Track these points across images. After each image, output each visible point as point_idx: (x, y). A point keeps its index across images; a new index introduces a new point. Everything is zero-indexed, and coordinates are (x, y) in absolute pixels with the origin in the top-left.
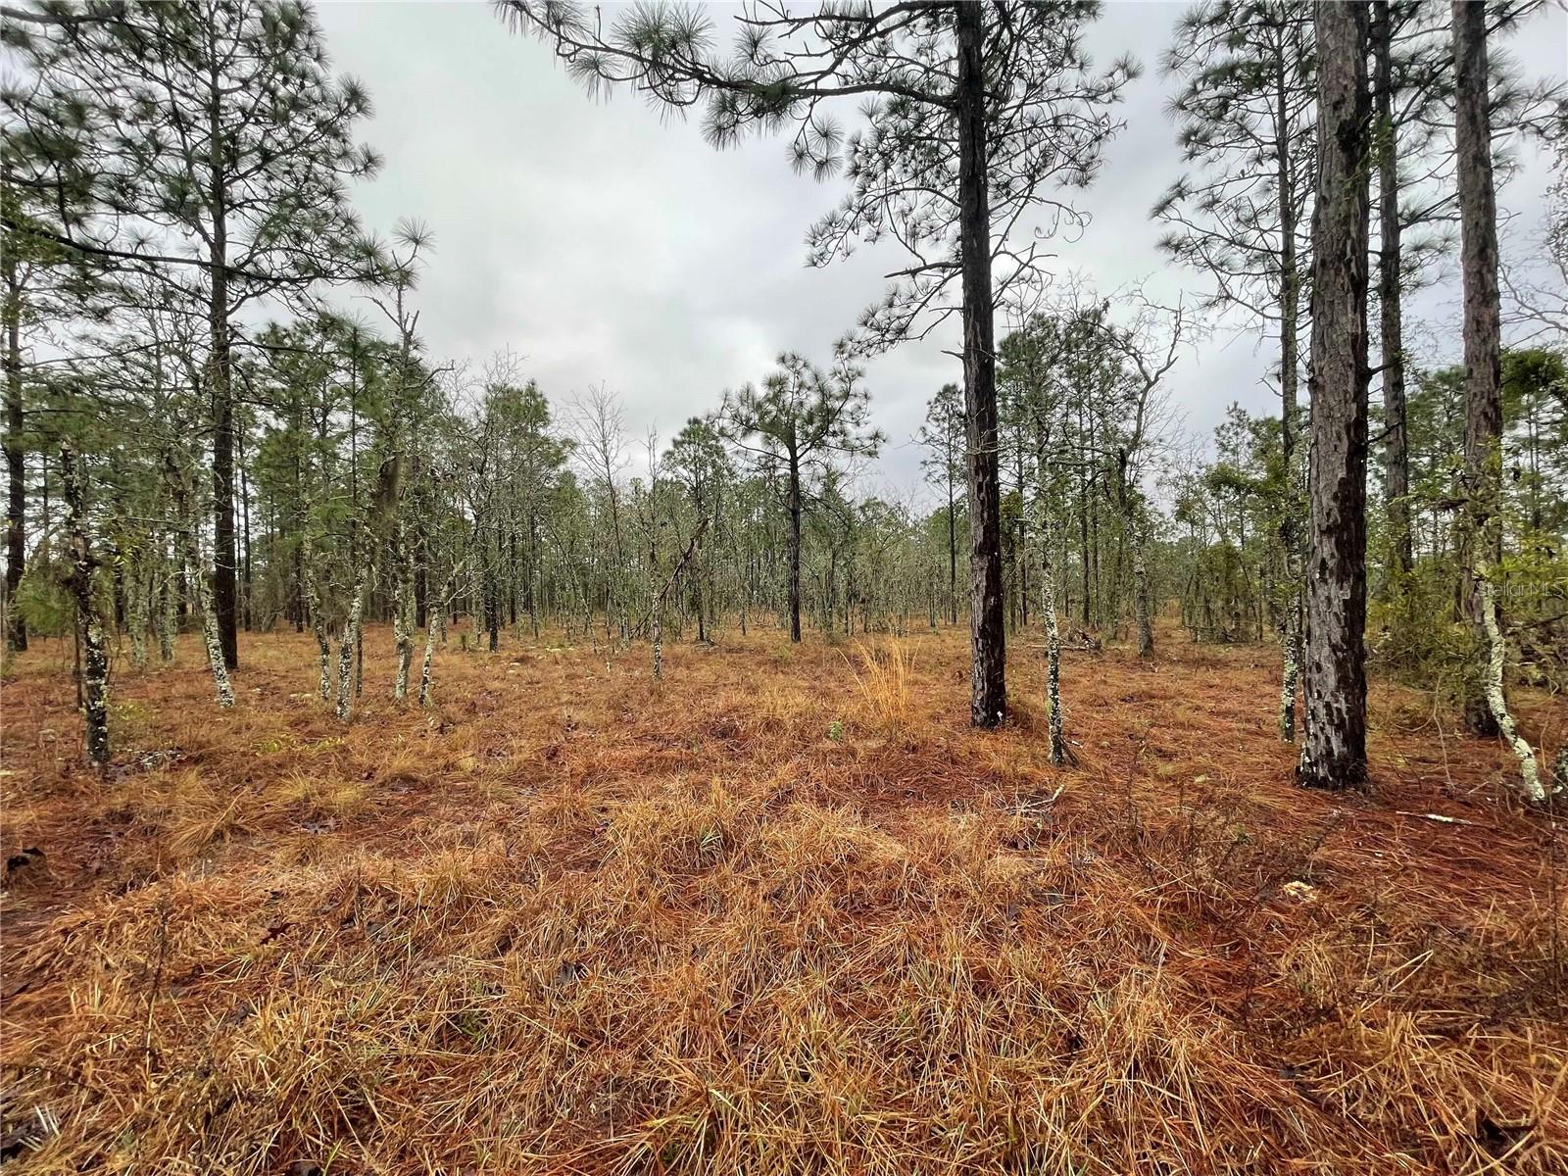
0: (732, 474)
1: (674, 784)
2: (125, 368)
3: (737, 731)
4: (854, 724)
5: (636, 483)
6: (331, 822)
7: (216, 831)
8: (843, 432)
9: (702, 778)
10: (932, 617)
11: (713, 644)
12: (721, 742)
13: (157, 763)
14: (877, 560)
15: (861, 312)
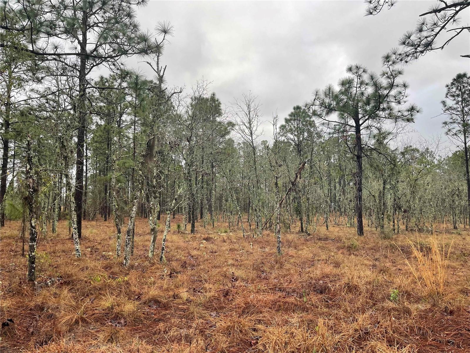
0: (320, 136)
1: (295, 319)
2: (47, 102)
3: (330, 290)
4: (407, 292)
5: (264, 142)
6: (122, 321)
7: (76, 320)
8: (389, 108)
9: (310, 317)
10: (455, 223)
11: (309, 235)
12: (320, 296)
13: (53, 283)
14: (414, 186)
15: (401, 36)
